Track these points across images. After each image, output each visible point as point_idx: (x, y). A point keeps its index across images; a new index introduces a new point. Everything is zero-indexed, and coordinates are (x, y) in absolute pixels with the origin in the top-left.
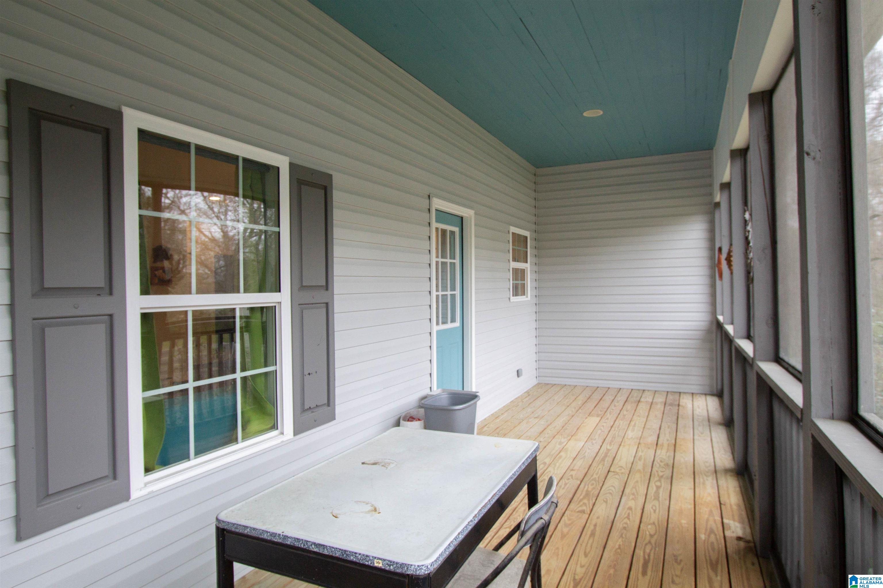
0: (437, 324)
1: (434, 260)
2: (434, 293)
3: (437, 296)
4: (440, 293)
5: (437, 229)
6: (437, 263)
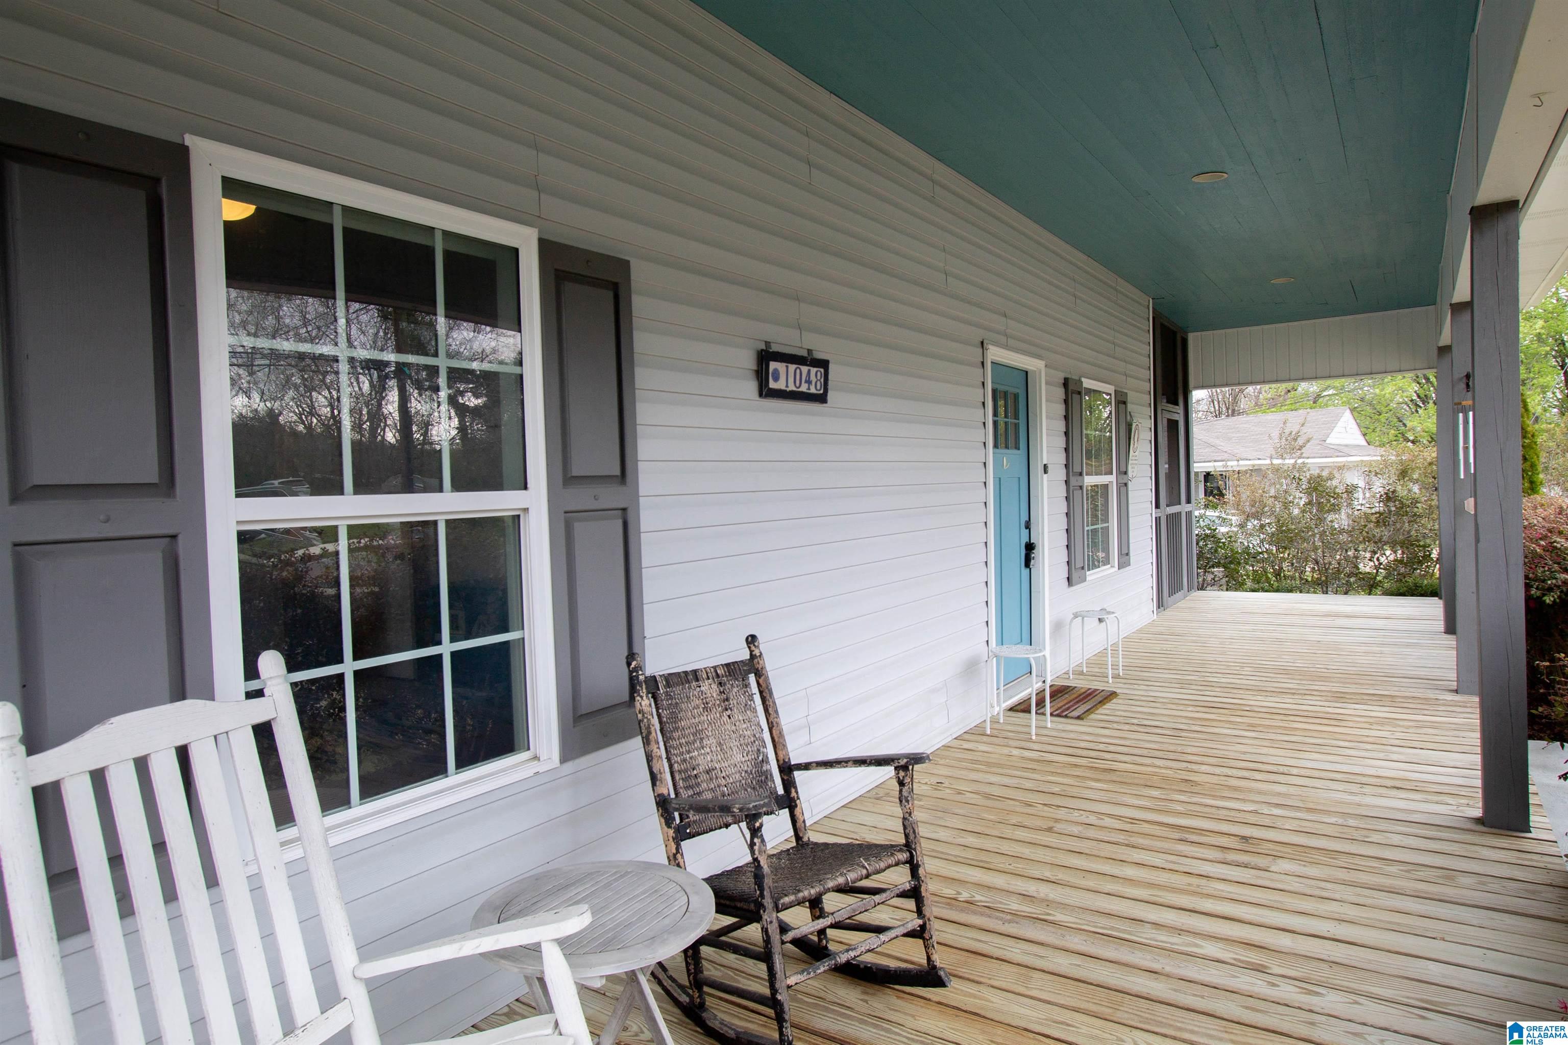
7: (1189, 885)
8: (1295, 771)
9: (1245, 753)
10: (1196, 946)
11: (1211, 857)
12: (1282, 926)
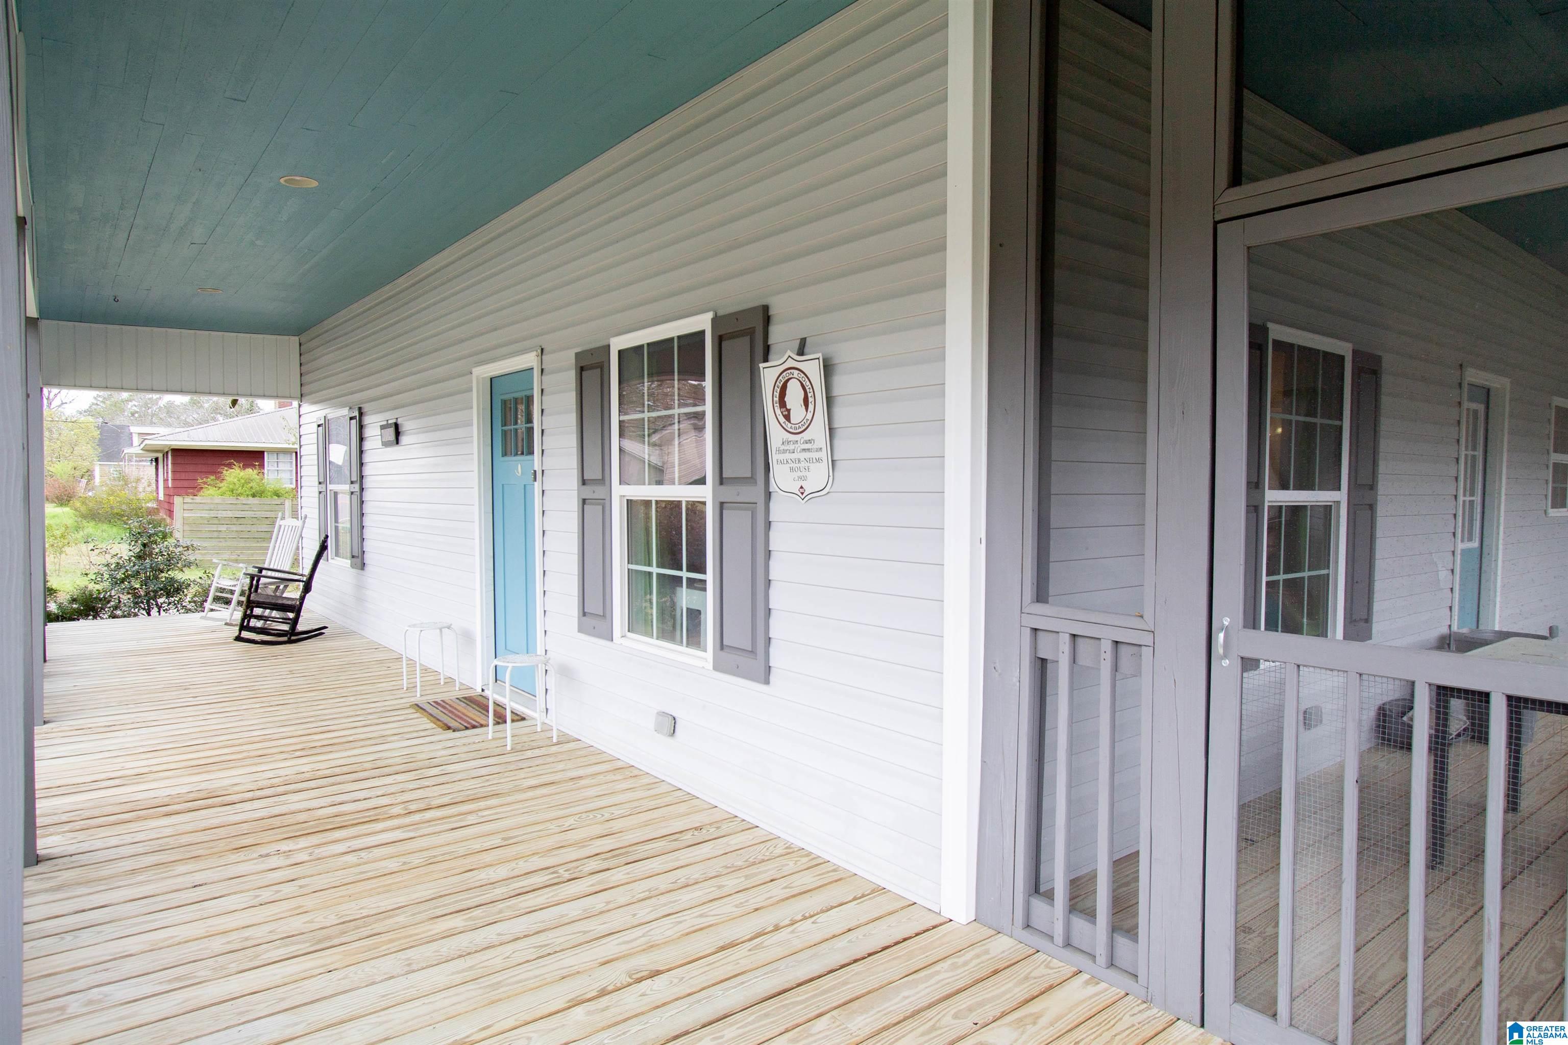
0: (1462, 541)
1: (1463, 453)
2: (1461, 498)
3: (1464, 501)
4: (1468, 499)
5: (1468, 410)
6: (1466, 455)
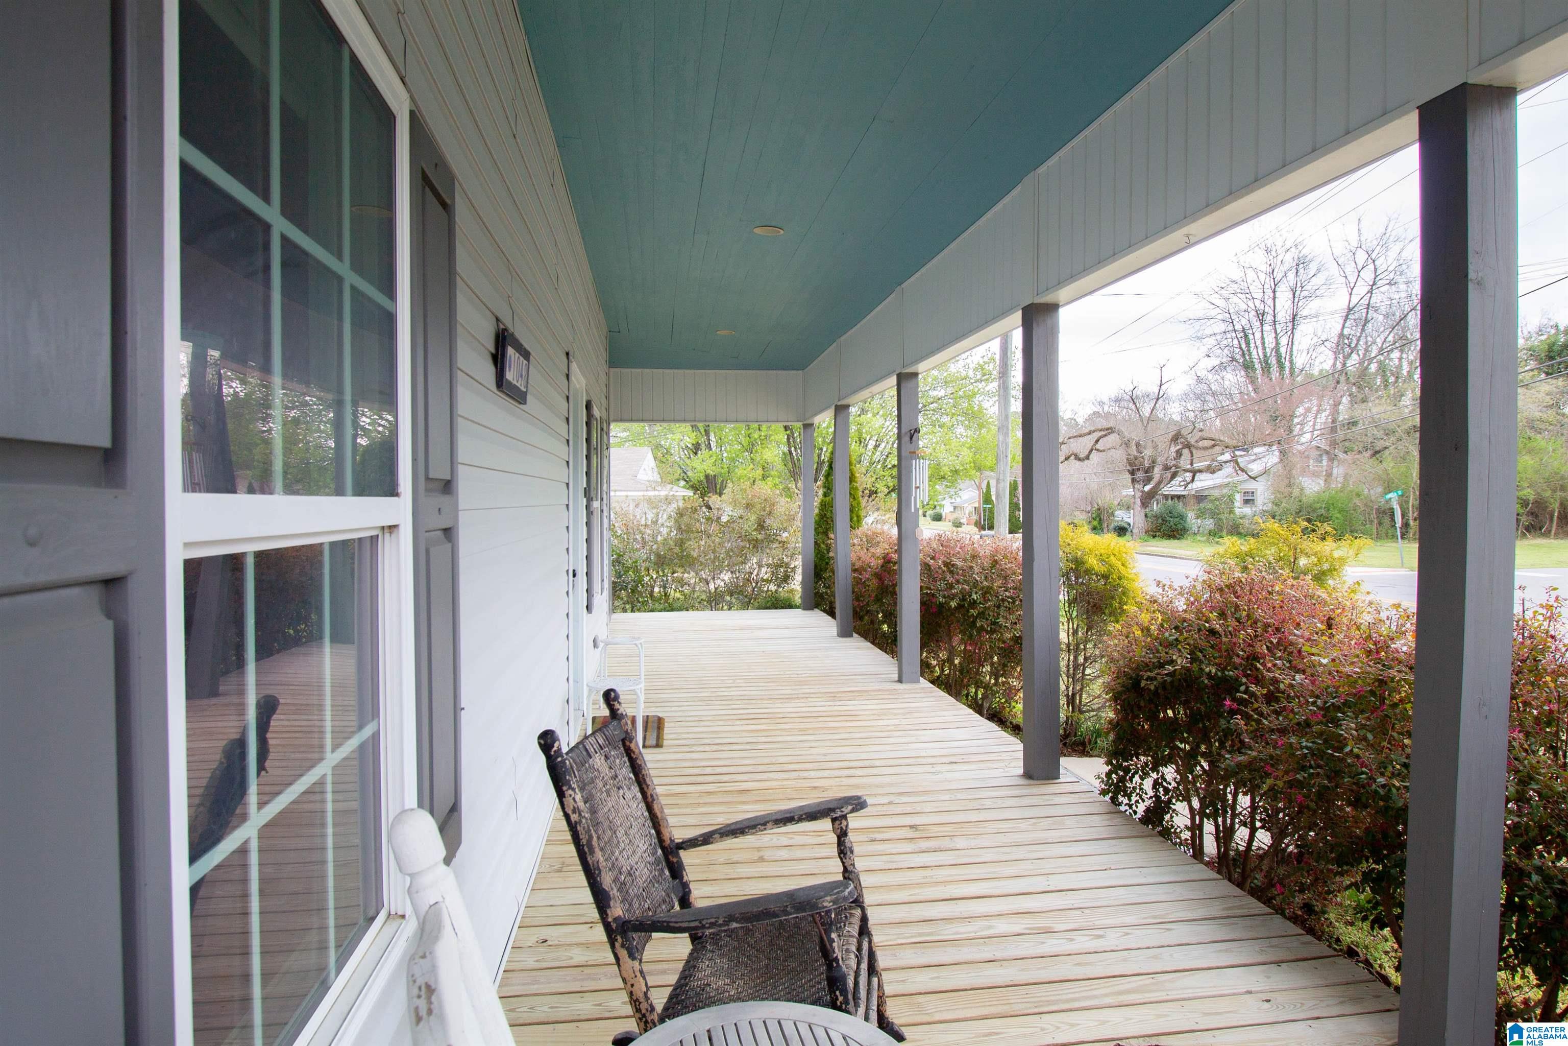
7: (924, 877)
8: (878, 763)
9: (825, 755)
10: (990, 927)
11: (909, 850)
12: (1018, 892)
